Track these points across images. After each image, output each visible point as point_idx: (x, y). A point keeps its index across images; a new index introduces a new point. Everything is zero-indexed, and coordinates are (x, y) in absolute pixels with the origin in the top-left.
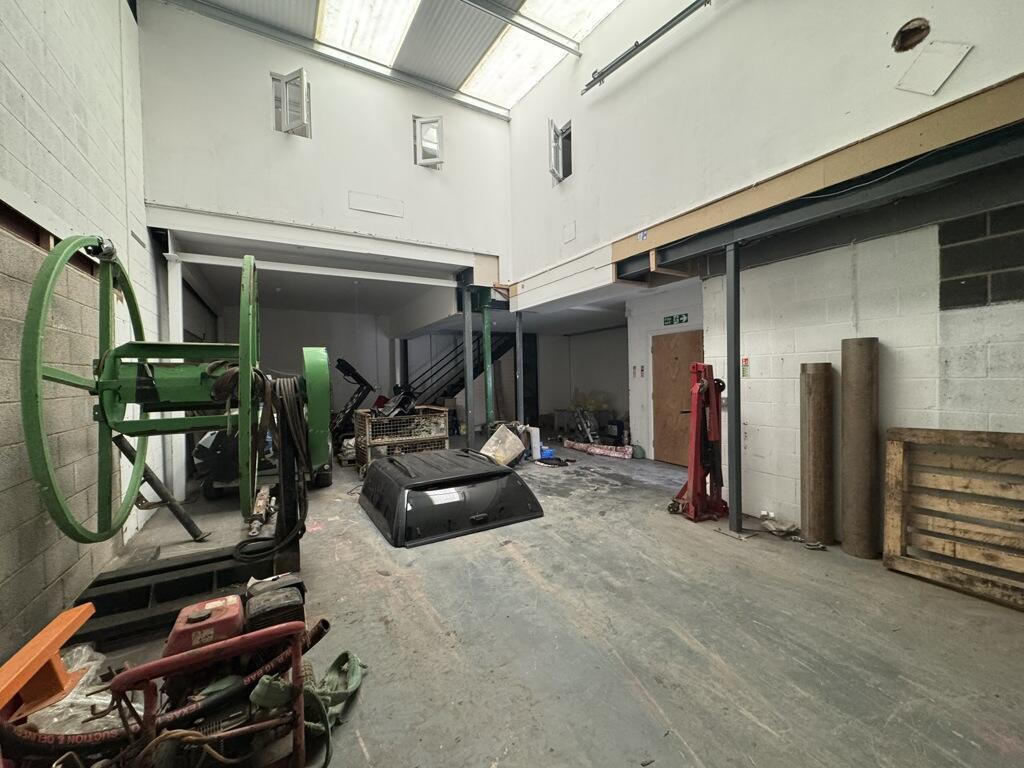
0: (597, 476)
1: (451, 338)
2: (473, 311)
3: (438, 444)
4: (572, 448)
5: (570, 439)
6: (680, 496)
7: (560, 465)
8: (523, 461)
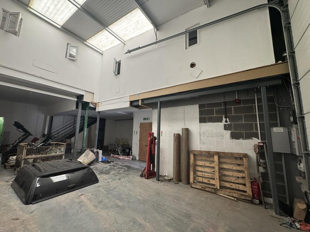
0: (120, 166)
1: (73, 117)
2: (82, 109)
3: (60, 157)
4: (113, 157)
5: (113, 154)
6: (144, 171)
7: (108, 163)
8: (95, 162)
